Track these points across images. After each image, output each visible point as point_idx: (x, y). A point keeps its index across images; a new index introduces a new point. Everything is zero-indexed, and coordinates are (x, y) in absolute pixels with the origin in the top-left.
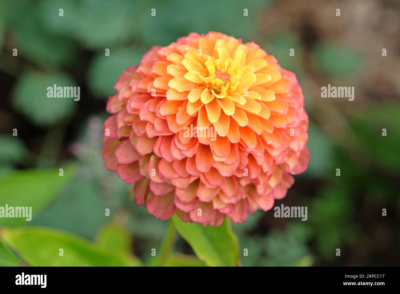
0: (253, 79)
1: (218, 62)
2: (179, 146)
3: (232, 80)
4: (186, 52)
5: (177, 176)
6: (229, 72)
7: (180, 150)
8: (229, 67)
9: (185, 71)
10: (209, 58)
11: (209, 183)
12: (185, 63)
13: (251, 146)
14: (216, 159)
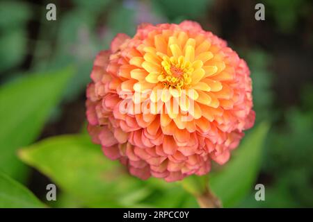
0: (202, 73)
1: (172, 59)
2: (148, 137)
3: (185, 76)
4: (145, 53)
5: (149, 157)
6: (182, 68)
7: (149, 139)
8: (182, 62)
9: (146, 73)
10: (164, 57)
11: (176, 160)
12: (144, 66)
13: (206, 130)
14: (179, 144)
